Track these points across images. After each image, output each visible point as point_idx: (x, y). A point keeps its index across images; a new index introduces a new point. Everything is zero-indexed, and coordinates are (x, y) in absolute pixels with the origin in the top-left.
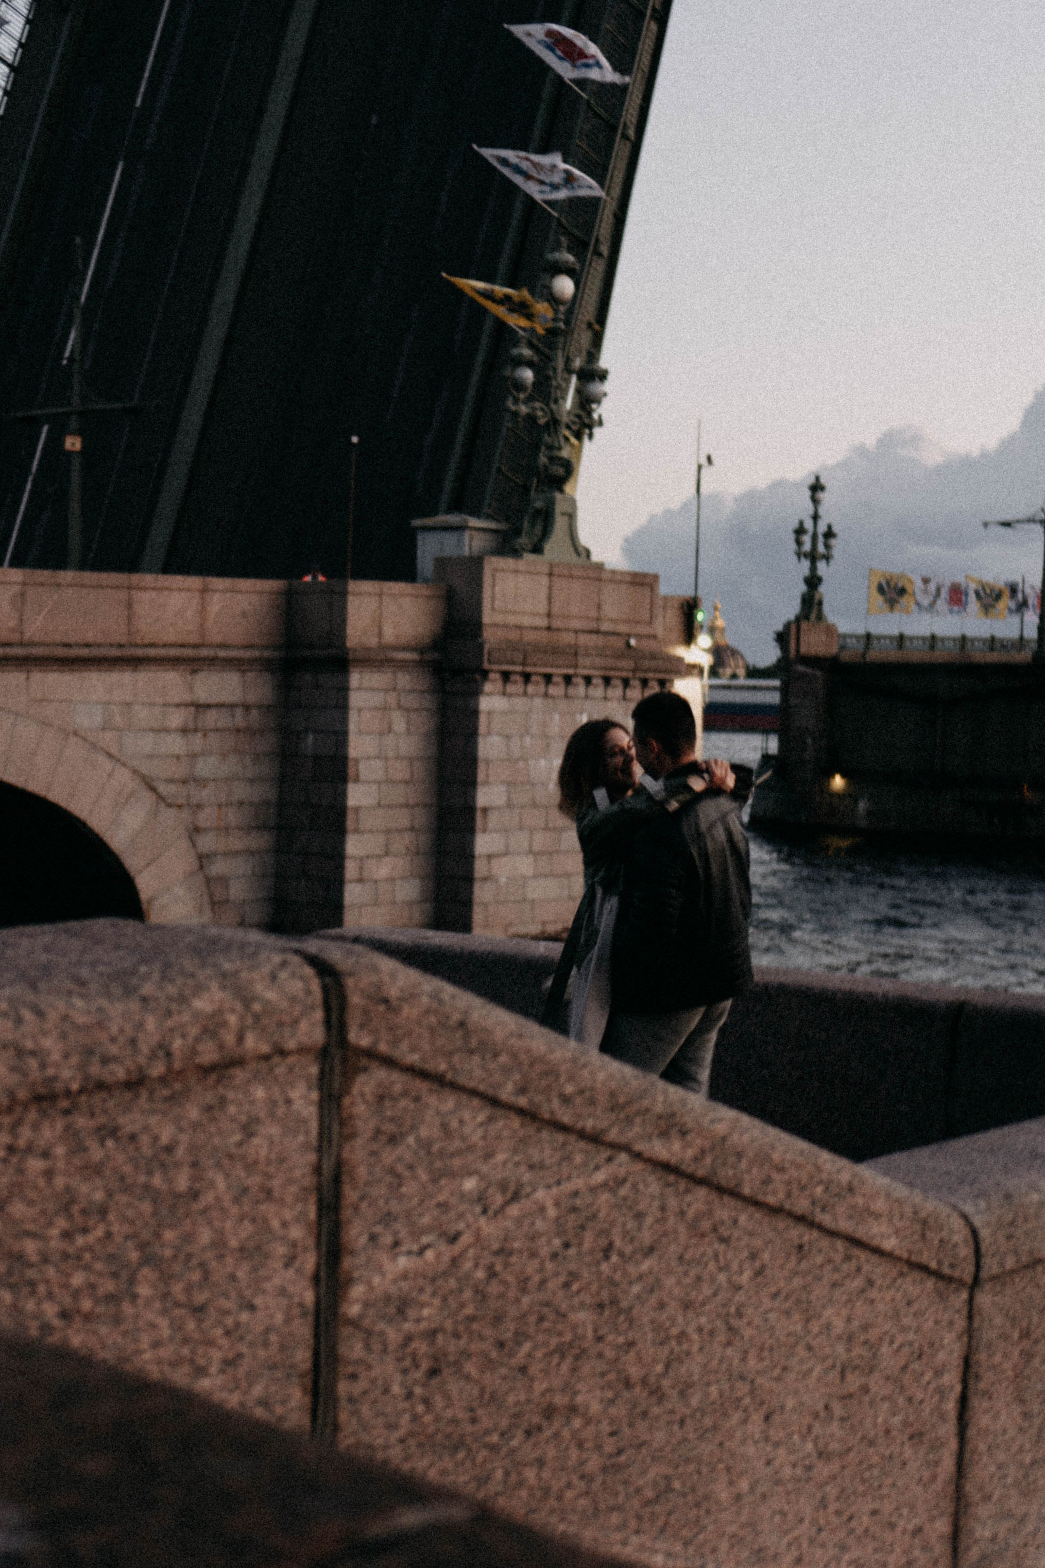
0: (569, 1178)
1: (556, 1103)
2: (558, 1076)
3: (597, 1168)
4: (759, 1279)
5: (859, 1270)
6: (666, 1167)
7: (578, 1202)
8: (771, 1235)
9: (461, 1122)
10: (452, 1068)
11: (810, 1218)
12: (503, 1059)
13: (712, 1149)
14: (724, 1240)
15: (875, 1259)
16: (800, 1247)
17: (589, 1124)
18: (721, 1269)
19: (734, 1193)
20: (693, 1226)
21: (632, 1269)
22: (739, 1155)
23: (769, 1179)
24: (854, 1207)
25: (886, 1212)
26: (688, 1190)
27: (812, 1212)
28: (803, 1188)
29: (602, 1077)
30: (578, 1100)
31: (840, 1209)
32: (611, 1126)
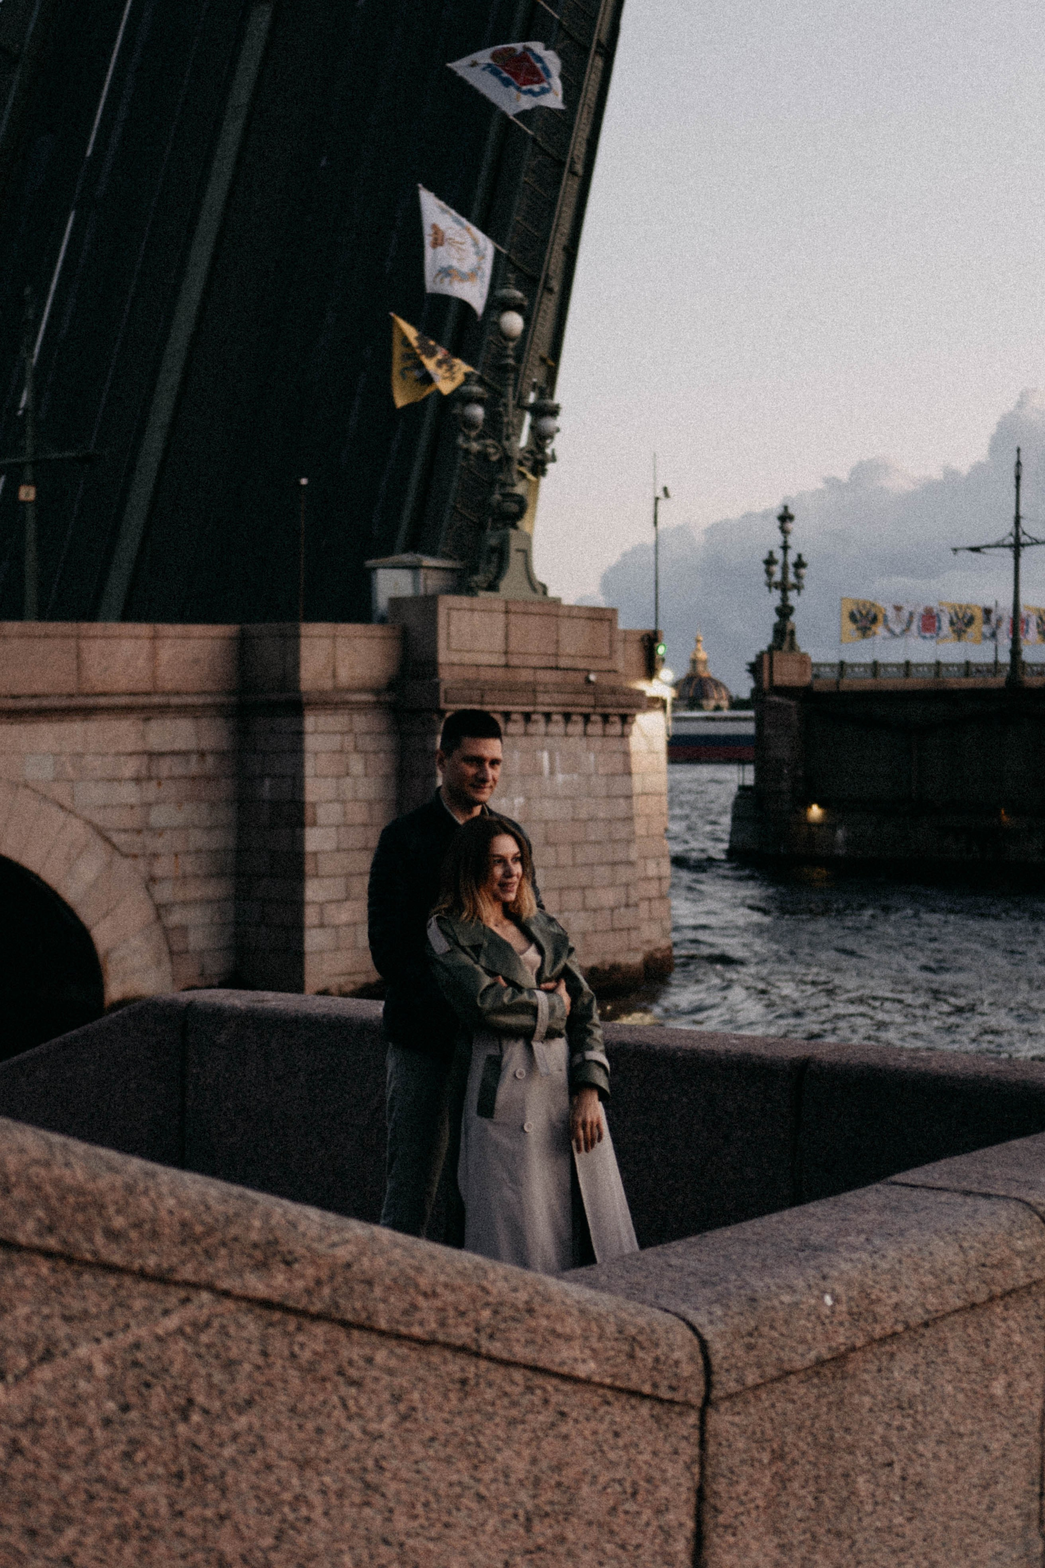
0: (127, 1327)
1: (99, 1239)
2: (102, 1207)
3: (166, 1312)
4: (408, 1425)
5: (546, 1402)
6: (267, 1304)
7: (140, 1356)
8: (421, 1372)
11: (474, 1347)
12: (20, 1193)
13: (332, 1278)
14: (355, 1383)
15: (567, 1387)
16: (464, 1382)
17: (152, 1261)
18: (350, 1418)
19: (366, 1328)
20: (309, 1370)
21: (223, 1429)
22: (370, 1283)
23: (415, 1307)
24: (534, 1331)
25: (579, 1332)
26: (299, 1329)
27: (476, 1340)
28: (462, 1314)
29: (171, 1202)
30: (133, 1234)
31: (514, 1335)
32: (183, 1263)
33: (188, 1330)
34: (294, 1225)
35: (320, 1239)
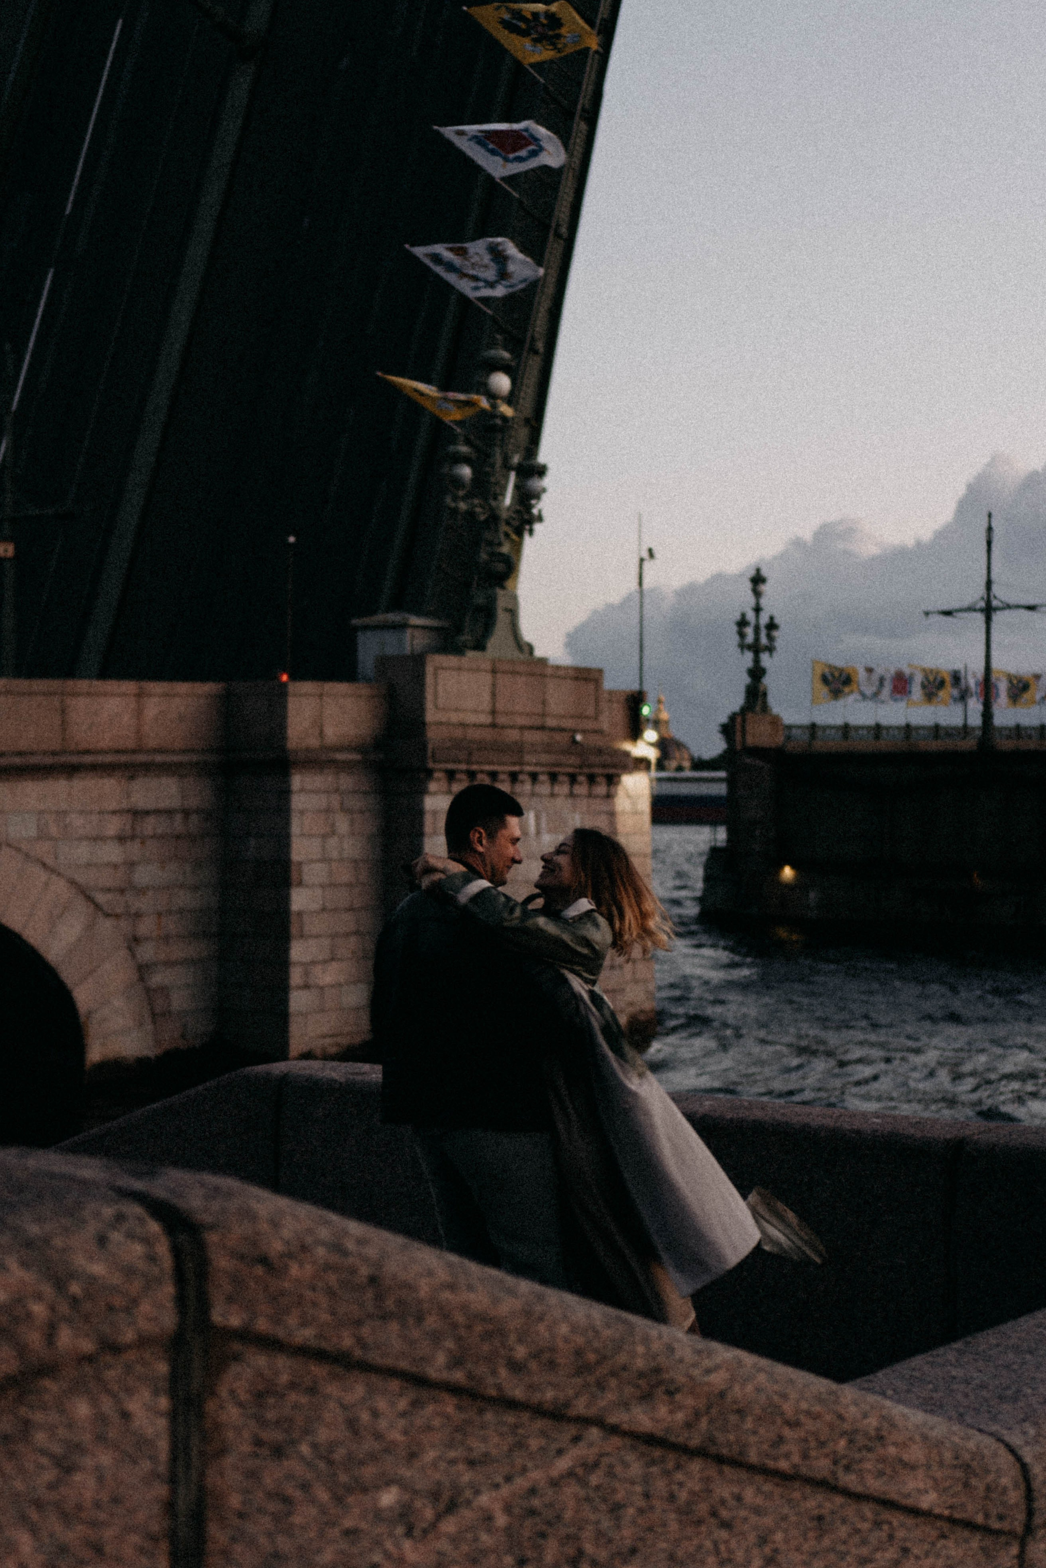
0: (524, 1470)
1: (503, 1372)
2: (505, 1336)
3: (560, 1452)
5: (892, 1537)
6: (650, 1440)
7: (536, 1503)
8: (784, 1509)
9: (375, 1414)
10: (360, 1341)
11: (832, 1481)
12: (432, 1322)
13: (709, 1407)
14: (727, 1525)
15: (911, 1521)
16: (821, 1519)
17: (550, 1395)
19: (738, 1463)
20: (686, 1512)
22: (742, 1413)
23: (781, 1439)
24: (883, 1460)
25: (923, 1460)
26: (678, 1467)
27: (834, 1473)
28: (822, 1444)
29: (564, 1329)
30: (533, 1365)
31: (868, 1466)
32: (577, 1395)
33: (580, 1471)
34: (670, 1349)
35: (695, 1365)
